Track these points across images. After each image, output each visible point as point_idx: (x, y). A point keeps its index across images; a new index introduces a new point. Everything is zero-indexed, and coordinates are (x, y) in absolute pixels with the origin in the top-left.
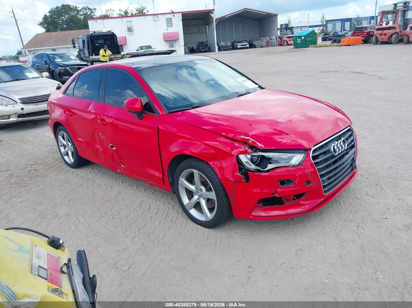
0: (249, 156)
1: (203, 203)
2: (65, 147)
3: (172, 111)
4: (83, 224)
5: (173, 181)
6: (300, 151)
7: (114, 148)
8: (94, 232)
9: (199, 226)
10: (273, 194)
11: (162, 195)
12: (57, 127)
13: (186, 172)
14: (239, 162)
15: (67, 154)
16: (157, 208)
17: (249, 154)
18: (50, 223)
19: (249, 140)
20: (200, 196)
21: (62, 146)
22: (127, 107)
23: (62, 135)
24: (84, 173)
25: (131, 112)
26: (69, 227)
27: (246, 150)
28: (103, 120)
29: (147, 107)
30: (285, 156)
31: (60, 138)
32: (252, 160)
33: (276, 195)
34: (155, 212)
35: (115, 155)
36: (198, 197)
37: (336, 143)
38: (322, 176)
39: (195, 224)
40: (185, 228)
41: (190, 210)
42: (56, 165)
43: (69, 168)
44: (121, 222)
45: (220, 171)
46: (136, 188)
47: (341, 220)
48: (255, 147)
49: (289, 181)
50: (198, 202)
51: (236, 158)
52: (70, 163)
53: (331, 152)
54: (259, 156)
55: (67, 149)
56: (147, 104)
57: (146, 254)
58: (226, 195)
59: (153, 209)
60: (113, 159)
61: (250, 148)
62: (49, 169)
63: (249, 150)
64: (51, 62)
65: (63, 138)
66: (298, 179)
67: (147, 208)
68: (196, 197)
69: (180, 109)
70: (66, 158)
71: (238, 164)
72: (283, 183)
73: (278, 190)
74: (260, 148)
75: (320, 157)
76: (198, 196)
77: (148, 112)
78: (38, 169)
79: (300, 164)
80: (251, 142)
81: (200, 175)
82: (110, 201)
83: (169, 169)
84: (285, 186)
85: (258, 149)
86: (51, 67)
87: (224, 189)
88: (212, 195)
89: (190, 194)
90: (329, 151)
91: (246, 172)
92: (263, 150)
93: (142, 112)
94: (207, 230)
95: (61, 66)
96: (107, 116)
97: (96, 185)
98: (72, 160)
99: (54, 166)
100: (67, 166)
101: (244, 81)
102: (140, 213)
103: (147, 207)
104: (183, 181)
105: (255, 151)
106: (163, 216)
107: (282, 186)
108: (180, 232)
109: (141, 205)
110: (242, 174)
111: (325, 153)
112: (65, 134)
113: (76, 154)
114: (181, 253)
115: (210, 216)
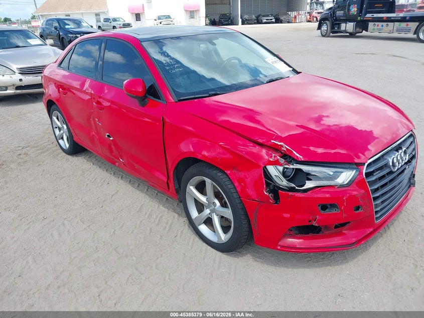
0: (281, 168)
1: (216, 221)
2: (60, 129)
3: (182, 98)
4: (68, 231)
5: (180, 187)
6: (351, 166)
7: (111, 139)
8: (80, 245)
9: (209, 248)
10: (310, 221)
11: (167, 199)
12: (50, 105)
13: (197, 179)
14: (267, 175)
15: (62, 138)
16: (160, 216)
17: (281, 165)
18: (29, 227)
19: (282, 146)
20: (213, 211)
21: (56, 128)
22: (127, 90)
23: (56, 115)
24: (79, 161)
25: (131, 96)
26: (52, 235)
27: (278, 160)
28: (98, 103)
29: (152, 91)
30: (329, 171)
31: (55, 118)
32: (284, 174)
33: (315, 224)
34: (156, 222)
35: (113, 147)
36: (209, 212)
37: (396, 155)
38: (375, 199)
39: (204, 244)
40: (192, 248)
41: (199, 225)
42: (51, 148)
43: (64, 154)
44: (114, 233)
45: (240, 185)
46: (137, 185)
47: (392, 253)
48: (290, 157)
49: (333, 206)
50: (209, 217)
51: (264, 169)
52: (64, 148)
53: (389, 167)
54: (293, 169)
55: (62, 132)
56: (152, 87)
57: (140, 282)
58: (247, 215)
59: (155, 217)
60: (111, 151)
61: (281, 157)
62: (42, 153)
63: (282, 161)
64: (61, 28)
65: (58, 118)
66: (345, 203)
67: (147, 216)
68: (207, 212)
69: (193, 97)
70: (61, 141)
71: (265, 177)
72: (324, 208)
73: (317, 217)
74: (296, 158)
75: (375, 174)
76: (210, 210)
77: (152, 98)
78: (29, 153)
79: (349, 184)
80: (285, 149)
81: (214, 186)
82: (105, 202)
83: (175, 172)
84: (327, 212)
85: (294, 159)
86: (61, 34)
87: (244, 209)
88: (228, 213)
89: (200, 207)
90: (386, 165)
91: (275, 190)
92: (300, 161)
93: (145, 97)
94: (219, 254)
95: (71, 33)
96: (104, 99)
97: (91, 179)
98: (68, 146)
99: (48, 150)
100: (61, 151)
101: (276, 62)
102: (139, 222)
103: (148, 213)
104: (192, 189)
105: (290, 163)
106: (165, 227)
107: (322, 212)
108: (184, 254)
109: (140, 210)
110: (270, 192)
111: (381, 168)
112: (59, 115)
113: (71, 139)
114: (183, 287)
115: (224, 237)
